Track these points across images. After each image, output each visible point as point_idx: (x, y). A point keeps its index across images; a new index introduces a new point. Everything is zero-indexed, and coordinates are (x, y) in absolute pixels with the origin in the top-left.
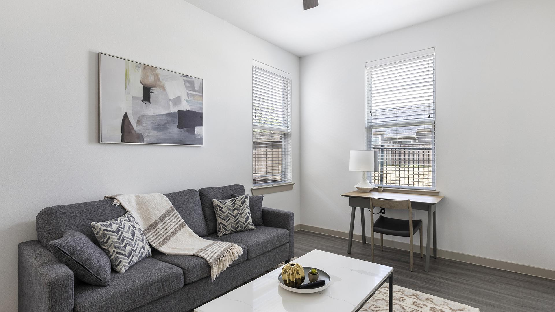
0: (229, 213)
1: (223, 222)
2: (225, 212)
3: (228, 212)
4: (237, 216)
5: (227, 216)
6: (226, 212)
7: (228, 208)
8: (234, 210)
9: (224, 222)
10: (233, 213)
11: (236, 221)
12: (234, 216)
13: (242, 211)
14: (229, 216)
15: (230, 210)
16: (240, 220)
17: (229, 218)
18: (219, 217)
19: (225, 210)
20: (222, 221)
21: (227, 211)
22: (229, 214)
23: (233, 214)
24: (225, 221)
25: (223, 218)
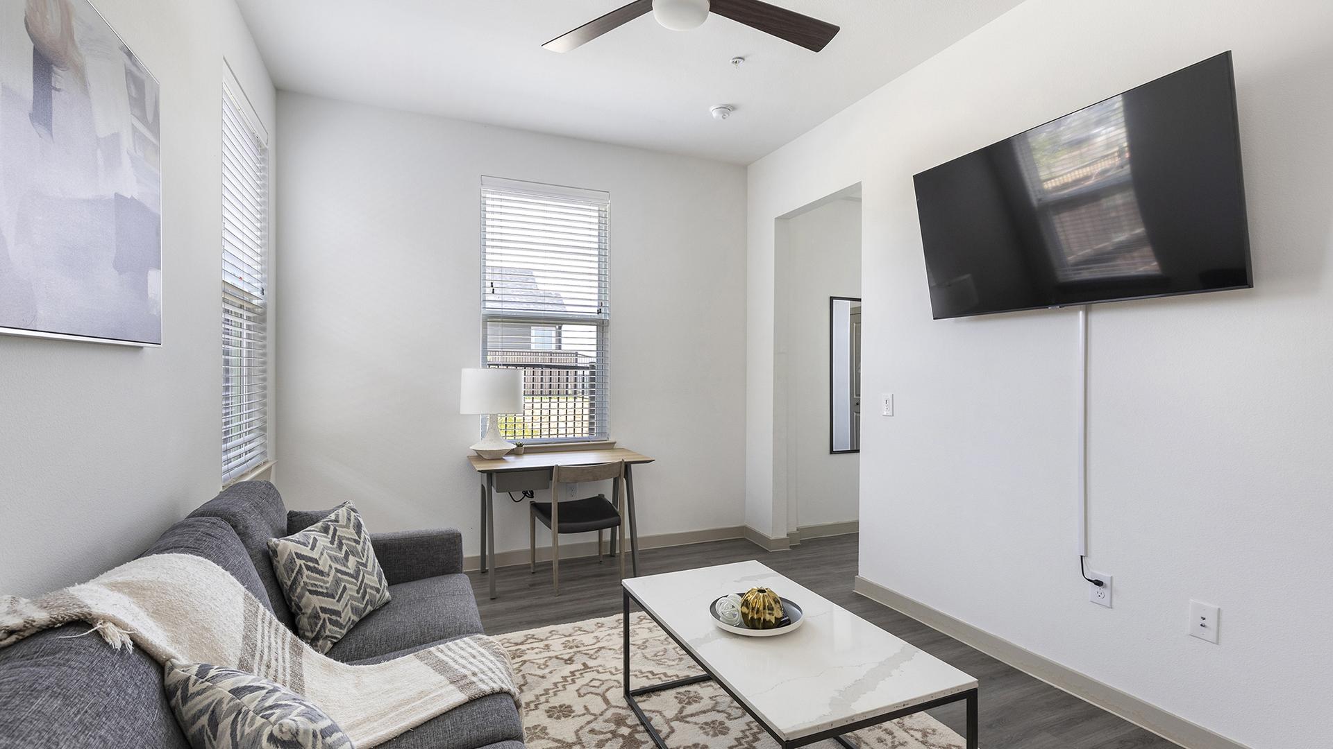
0: (337, 571)
1: (329, 603)
2: (326, 570)
3: (336, 568)
4: (358, 572)
5: (337, 582)
6: (329, 571)
7: (330, 557)
8: (346, 557)
9: (333, 604)
10: (348, 567)
11: (360, 588)
12: (351, 576)
13: (365, 556)
14: (341, 580)
15: (335, 559)
16: (369, 583)
17: (343, 584)
18: (311, 592)
19: (324, 565)
20: (325, 601)
21: (330, 566)
22: (339, 575)
23: (348, 571)
24: (334, 598)
25: (325, 591)
